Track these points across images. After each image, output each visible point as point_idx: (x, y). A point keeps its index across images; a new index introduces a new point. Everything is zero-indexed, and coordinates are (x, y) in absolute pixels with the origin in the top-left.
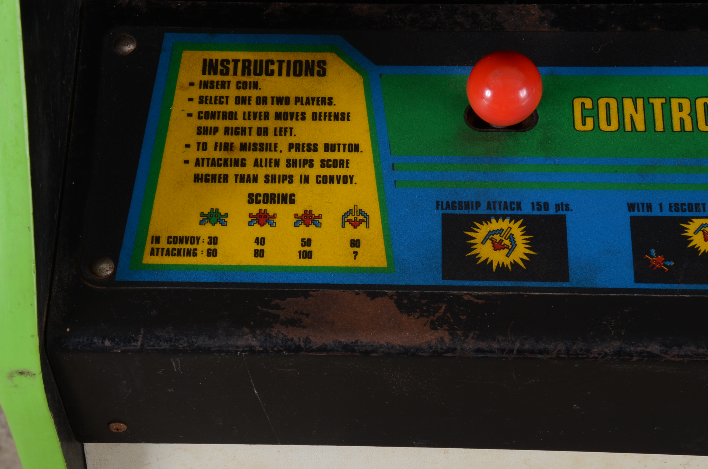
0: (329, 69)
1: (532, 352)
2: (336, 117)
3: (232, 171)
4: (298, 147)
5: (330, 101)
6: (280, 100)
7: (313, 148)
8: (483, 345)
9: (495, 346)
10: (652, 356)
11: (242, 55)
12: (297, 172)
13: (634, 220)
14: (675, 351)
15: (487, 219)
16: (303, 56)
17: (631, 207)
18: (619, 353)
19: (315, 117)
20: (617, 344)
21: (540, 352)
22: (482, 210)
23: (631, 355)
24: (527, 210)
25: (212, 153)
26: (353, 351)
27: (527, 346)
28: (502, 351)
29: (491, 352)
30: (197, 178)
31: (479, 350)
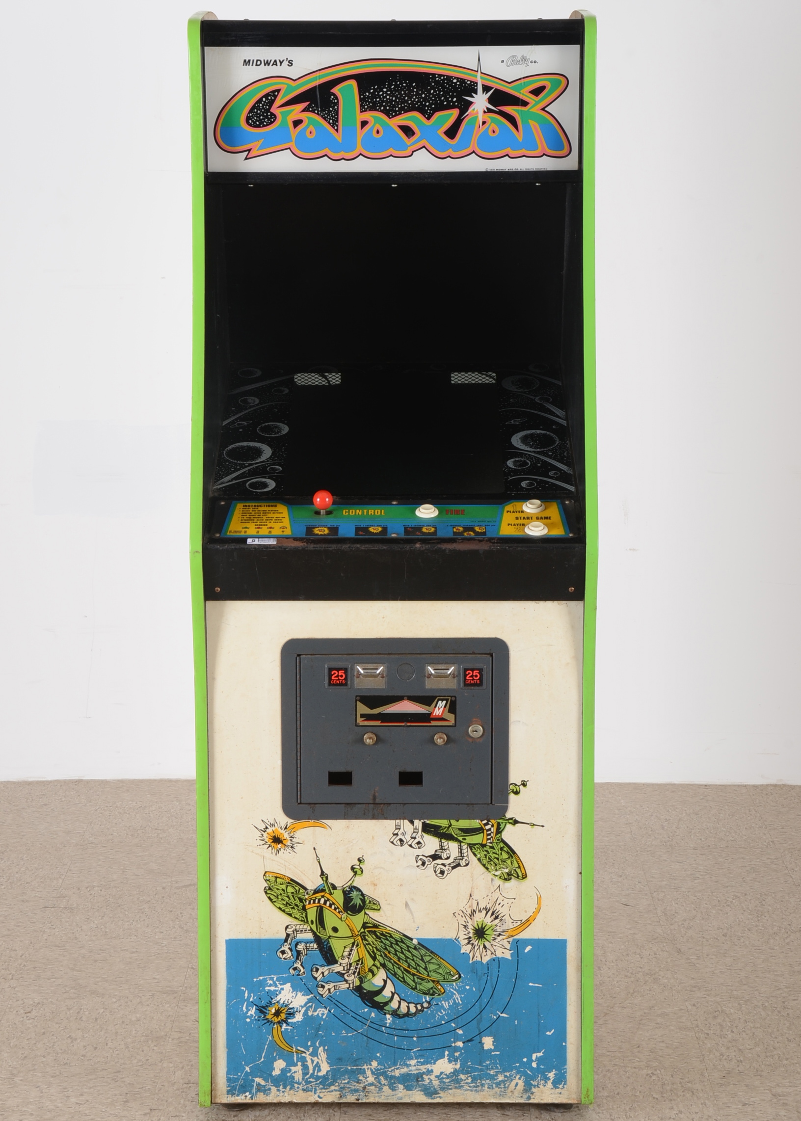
0: (277, 506)
1: (328, 548)
2: (279, 513)
3: (251, 521)
4: (268, 518)
5: (278, 511)
6: (264, 511)
7: (273, 518)
8: (315, 546)
9: (318, 546)
10: (358, 548)
11: (254, 504)
12: (268, 521)
13: (356, 528)
14: (363, 546)
15: (318, 527)
16: (271, 504)
17: (356, 526)
18: (349, 547)
19: (273, 513)
20: (349, 545)
21: (330, 548)
22: (317, 526)
23: (352, 548)
24: (329, 526)
25: (245, 519)
26: (282, 548)
27: (326, 546)
28: (320, 547)
29: (317, 548)
30: (241, 522)
31: (314, 547)
